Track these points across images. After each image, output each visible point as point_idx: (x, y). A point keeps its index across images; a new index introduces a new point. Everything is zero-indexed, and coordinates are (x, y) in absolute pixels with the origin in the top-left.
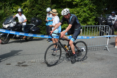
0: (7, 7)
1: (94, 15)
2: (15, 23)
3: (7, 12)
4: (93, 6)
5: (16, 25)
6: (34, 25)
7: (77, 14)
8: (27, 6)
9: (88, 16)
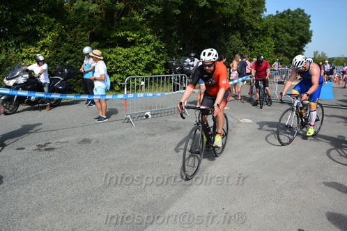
0: (10, 50)
1: (162, 58)
2: (27, 76)
3: (10, 57)
4: (160, 43)
5: (28, 80)
6: (62, 79)
7: (136, 58)
8: (48, 47)
9: (153, 59)
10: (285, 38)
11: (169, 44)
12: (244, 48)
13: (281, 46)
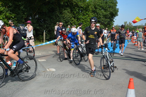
10: (101, 13)
11: (18, 15)
12: (73, 19)
13: (99, 18)
